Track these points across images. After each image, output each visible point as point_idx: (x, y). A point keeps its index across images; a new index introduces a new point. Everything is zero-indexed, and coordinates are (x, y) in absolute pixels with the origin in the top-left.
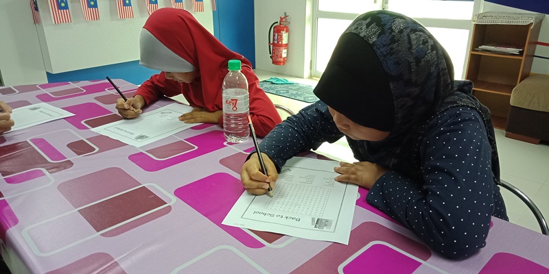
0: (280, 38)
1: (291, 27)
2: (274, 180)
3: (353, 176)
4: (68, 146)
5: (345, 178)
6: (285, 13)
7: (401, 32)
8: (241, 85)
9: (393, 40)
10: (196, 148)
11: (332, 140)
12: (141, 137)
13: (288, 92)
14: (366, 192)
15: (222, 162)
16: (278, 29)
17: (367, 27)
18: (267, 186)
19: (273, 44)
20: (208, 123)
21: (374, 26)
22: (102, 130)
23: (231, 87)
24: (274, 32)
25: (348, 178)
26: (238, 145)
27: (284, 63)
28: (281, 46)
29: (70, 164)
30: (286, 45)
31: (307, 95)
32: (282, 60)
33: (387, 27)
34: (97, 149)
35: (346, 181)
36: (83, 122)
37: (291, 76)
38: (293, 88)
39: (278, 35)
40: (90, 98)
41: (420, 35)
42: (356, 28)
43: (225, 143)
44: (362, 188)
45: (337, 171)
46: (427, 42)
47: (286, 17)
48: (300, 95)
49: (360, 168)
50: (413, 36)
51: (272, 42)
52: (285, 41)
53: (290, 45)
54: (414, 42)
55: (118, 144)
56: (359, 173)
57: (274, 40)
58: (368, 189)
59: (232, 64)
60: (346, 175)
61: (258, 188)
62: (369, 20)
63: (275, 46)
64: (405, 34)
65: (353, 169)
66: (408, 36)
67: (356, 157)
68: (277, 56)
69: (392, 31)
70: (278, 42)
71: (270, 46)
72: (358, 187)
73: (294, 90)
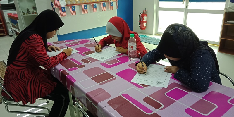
0: (143, 19)
1: (148, 14)
2: (146, 70)
3: (170, 70)
4: (81, 60)
5: (167, 71)
6: (145, 9)
7: (181, 31)
8: (134, 42)
9: (178, 34)
10: (120, 61)
11: (163, 59)
12: (103, 58)
13: (146, 40)
14: (174, 75)
15: (129, 65)
16: (142, 15)
17: (171, 30)
18: (144, 71)
19: (141, 21)
20: (123, 53)
21: (173, 31)
22: (90, 56)
23: (131, 42)
24: (141, 16)
25: (169, 71)
26: (133, 61)
27: (145, 29)
28: (144, 22)
29: (84, 66)
30: (146, 22)
31: (154, 42)
32: (144, 27)
33: (176, 30)
34: (90, 62)
35: (168, 72)
36: (83, 53)
37: (148, 34)
38: (149, 39)
39: (143, 18)
40: (82, 45)
41: (187, 32)
42: (168, 30)
43: (129, 60)
44: (173, 74)
45: (165, 69)
46: (189, 34)
47: (146, 10)
48: (152, 42)
49: (173, 68)
50: (184, 33)
51: (140, 21)
52: (145, 20)
53: (147, 22)
54: (184, 35)
55: (96, 60)
56: (172, 69)
57: (141, 19)
58: (174, 74)
59: (132, 35)
60: (168, 70)
61: (141, 72)
62: (171, 28)
63: (141, 22)
64: (182, 32)
65: (170, 68)
66: (183, 33)
67: (171, 64)
68: (142, 26)
69: (178, 31)
70: (143, 21)
71: (139, 22)
72: (171, 74)
73: (149, 40)
